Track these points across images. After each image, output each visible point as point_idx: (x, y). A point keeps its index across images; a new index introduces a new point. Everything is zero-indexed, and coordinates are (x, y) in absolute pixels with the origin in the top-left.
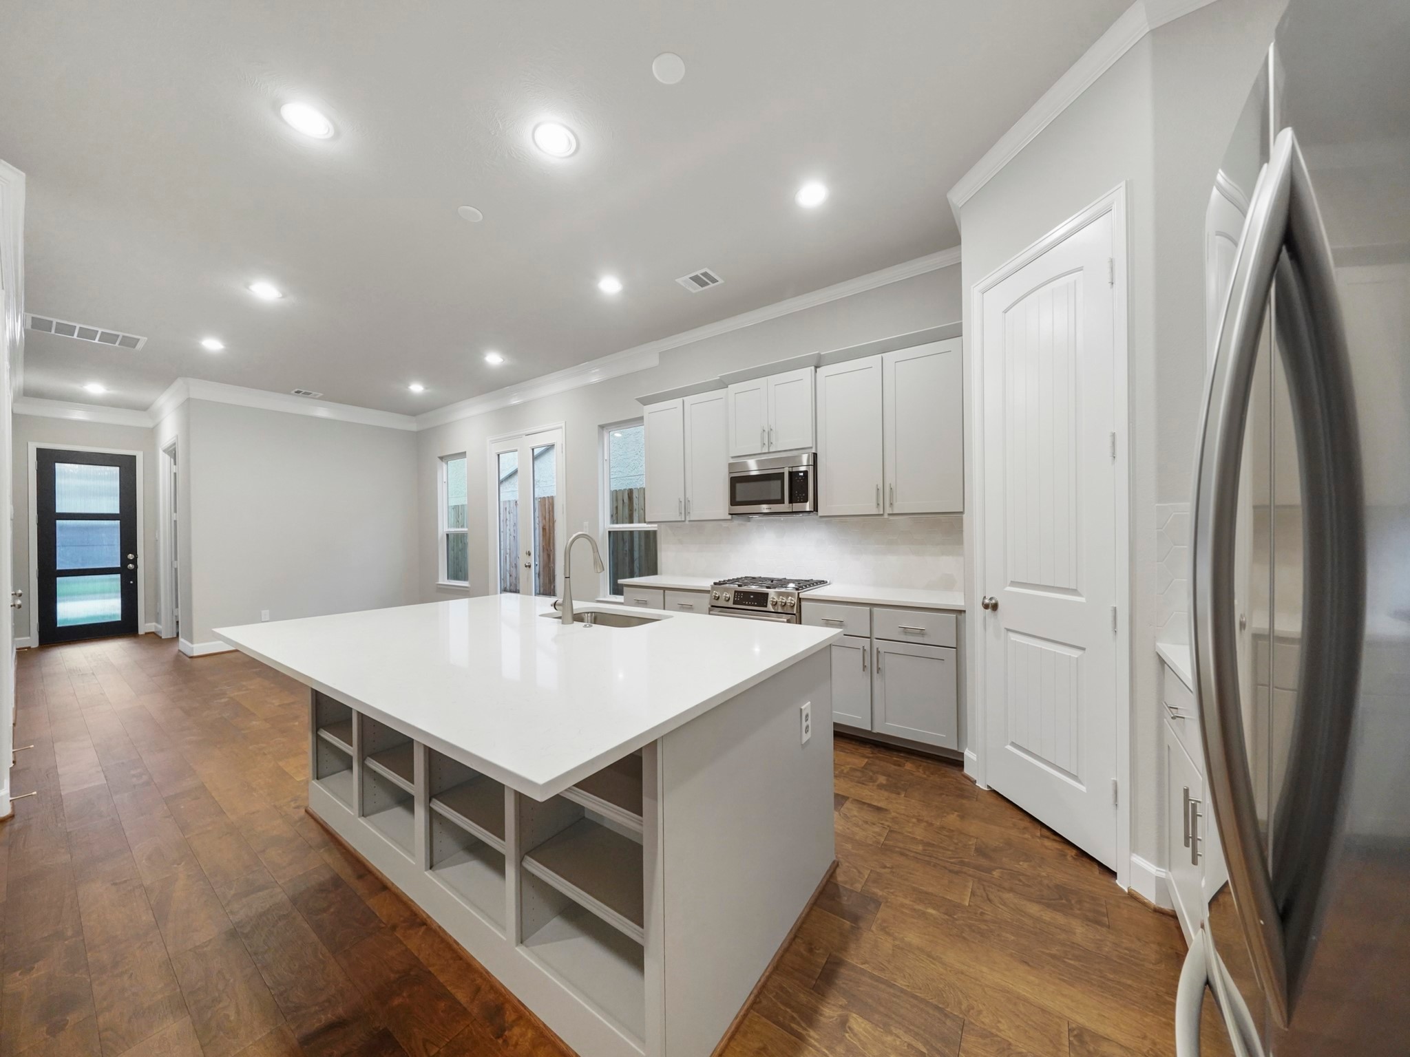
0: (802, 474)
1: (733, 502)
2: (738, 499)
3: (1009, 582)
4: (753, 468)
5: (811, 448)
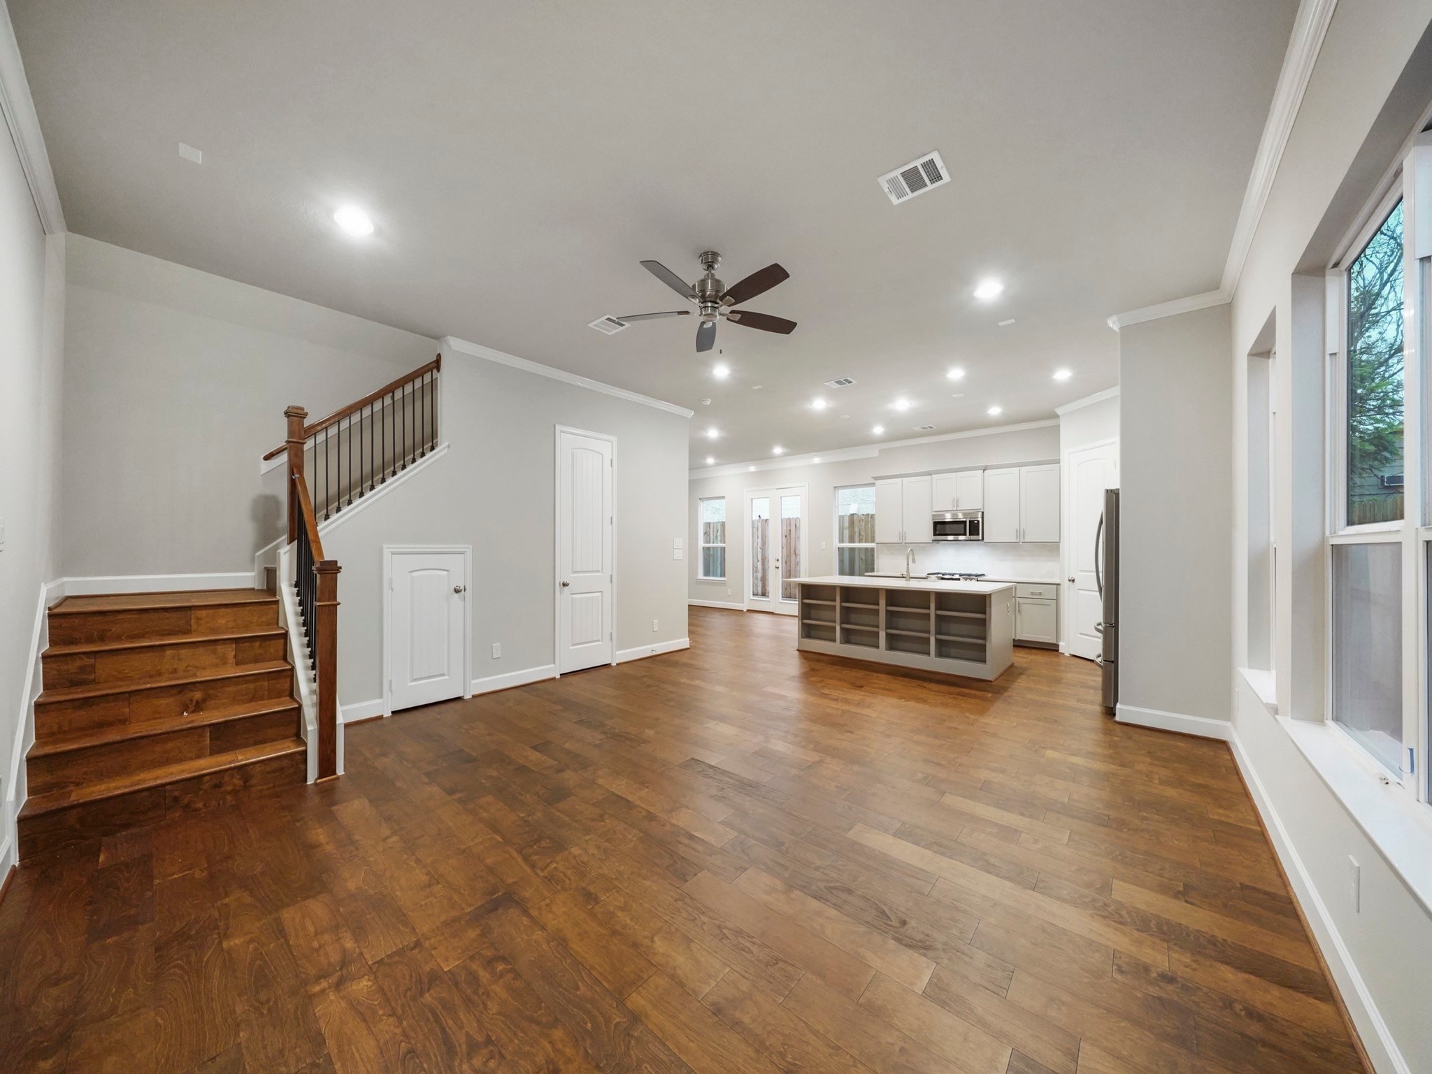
0: (976, 522)
1: (935, 534)
2: (937, 532)
3: (1079, 571)
4: (948, 518)
5: (980, 510)
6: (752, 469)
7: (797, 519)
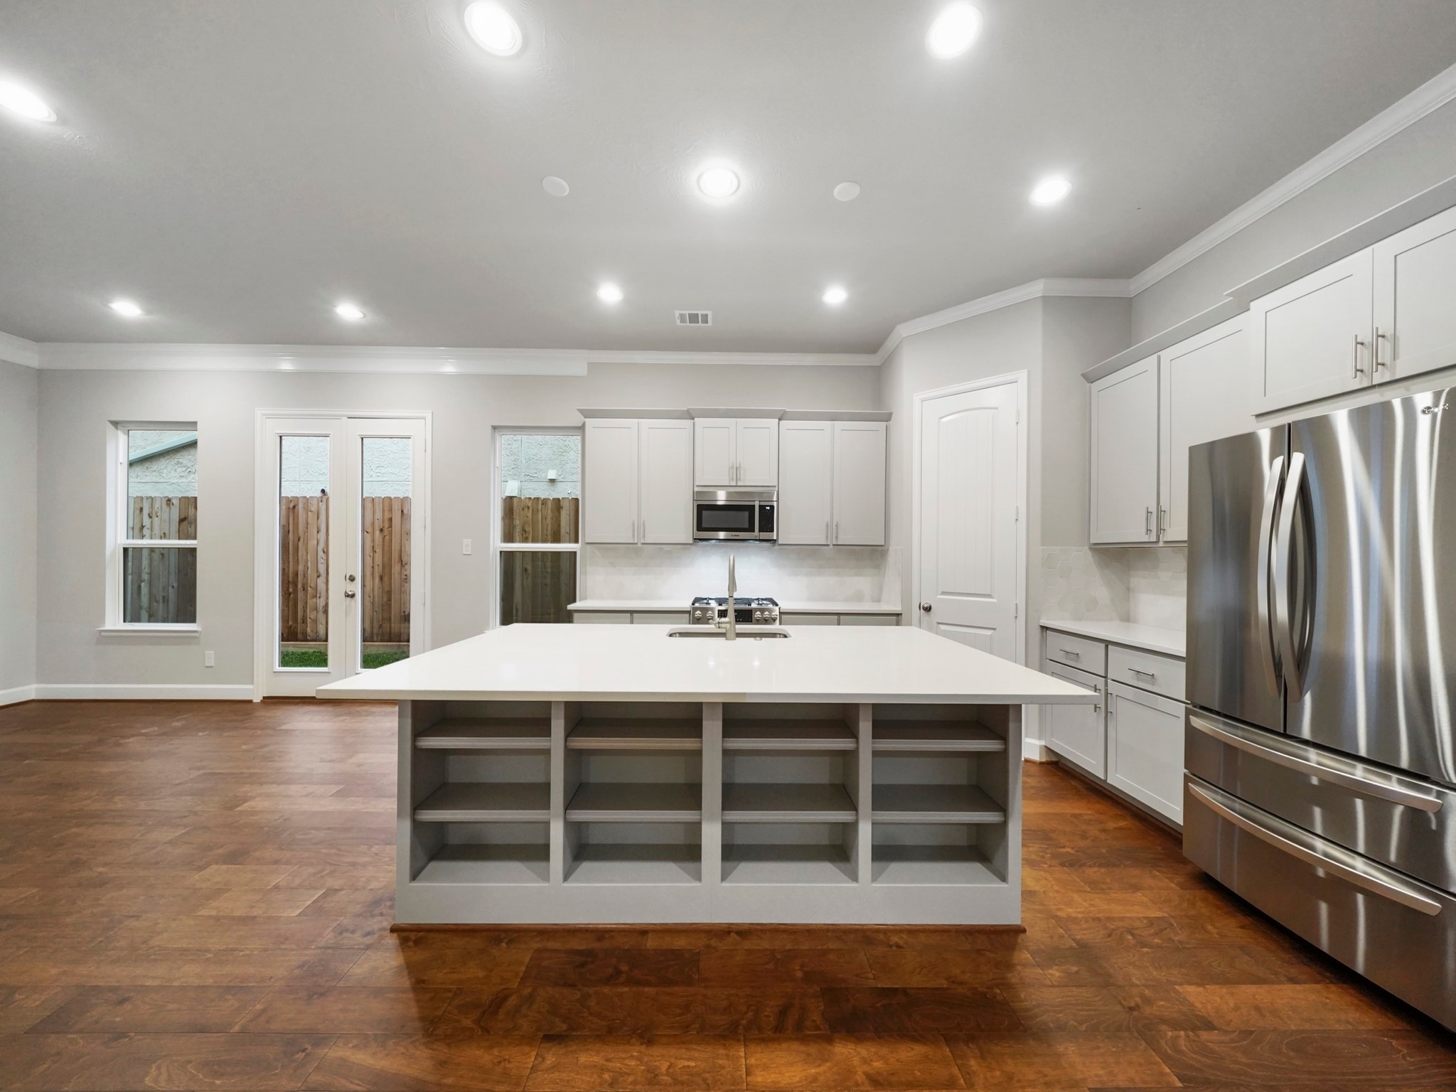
0: (768, 508)
1: (700, 527)
2: (704, 525)
3: (940, 592)
4: (721, 498)
5: (775, 486)
6: (286, 365)
7: (404, 501)
